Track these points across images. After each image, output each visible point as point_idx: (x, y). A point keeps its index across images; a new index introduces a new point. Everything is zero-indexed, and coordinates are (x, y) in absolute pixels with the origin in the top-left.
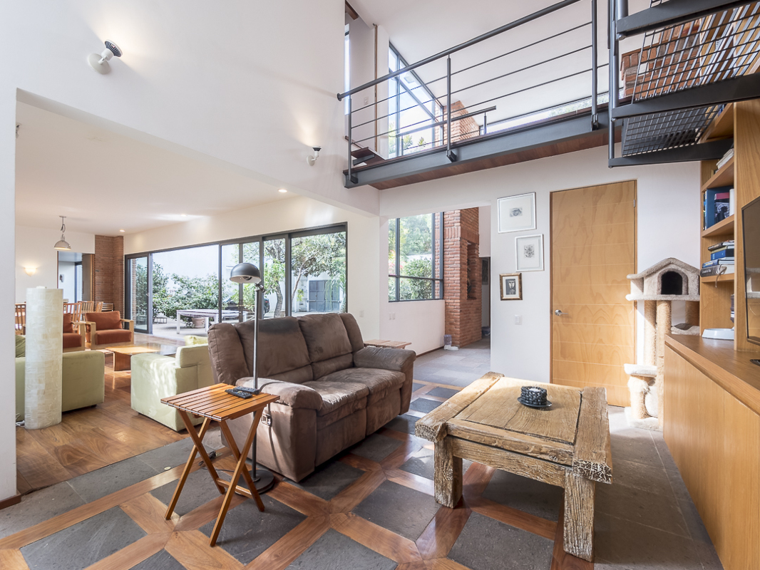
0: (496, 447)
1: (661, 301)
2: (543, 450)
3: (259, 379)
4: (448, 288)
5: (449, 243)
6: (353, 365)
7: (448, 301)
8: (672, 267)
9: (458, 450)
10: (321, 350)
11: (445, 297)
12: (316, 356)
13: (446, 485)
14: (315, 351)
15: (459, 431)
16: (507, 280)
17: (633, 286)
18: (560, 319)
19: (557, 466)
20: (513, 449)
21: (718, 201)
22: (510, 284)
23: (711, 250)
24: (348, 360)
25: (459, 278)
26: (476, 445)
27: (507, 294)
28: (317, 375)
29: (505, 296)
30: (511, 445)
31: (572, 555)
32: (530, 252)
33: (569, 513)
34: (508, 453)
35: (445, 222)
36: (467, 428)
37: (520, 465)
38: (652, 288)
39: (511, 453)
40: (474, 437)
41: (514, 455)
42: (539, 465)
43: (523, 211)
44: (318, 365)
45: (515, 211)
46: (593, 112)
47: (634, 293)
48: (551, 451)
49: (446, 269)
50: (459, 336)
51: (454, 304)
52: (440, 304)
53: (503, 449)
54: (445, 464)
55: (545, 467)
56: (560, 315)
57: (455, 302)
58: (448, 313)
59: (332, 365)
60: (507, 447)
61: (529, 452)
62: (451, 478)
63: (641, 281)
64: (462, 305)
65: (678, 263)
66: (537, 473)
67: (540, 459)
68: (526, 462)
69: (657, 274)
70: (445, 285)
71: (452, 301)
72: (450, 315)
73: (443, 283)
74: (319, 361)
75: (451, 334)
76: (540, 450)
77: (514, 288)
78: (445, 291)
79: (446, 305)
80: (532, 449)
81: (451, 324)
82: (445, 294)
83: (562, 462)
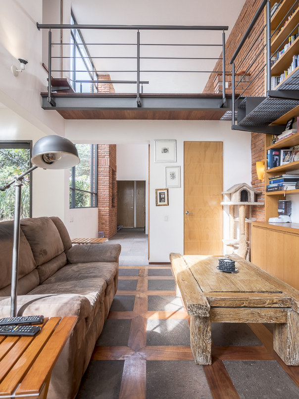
0: (245, 307)
1: (241, 205)
2: (275, 301)
3: (19, 297)
4: (100, 199)
5: (102, 169)
6: (68, 263)
7: (100, 208)
8: (245, 187)
9: (215, 317)
10: (45, 252)
11: (98, 206)
12: (42, 259)
13: (206, 348)
14: (40, 254)
15: (216, 302)
16: (160, 193)
17: (226, 197)
18: (188, 217)
19: (282, 310)
20: (256, 306)
21: (275, 155)
22: (162, 196)
23: (270, 179)
24: (63, 259)
25: (108, 193)
26: (229, 309)
27: (160, 202)
28: (43, 278)
29: (159, 203)
30: (254, 303)
31: (292, 366)
32: (173, 176)
33: (291, 339)
34: (252, 309)
35: (99, 154)
36: (223, 298)
37: (260, 316)
38: (236, 198)
39: (253, 309)
40: (228, 304)
41: (256, 310)
42: (271, 312)
43: (169, 150)
44: (43, 268)
45: (165, 150)
46: (224, 97)
47: (226, 202)
48: (279, 301)
49: (99, 186)
50: (108, 232)
51: (105, 210)
52: (95, 210)
53: (249, 307)
54: (205, 331)
55: (275, 313)
56: (189, 214)
57: (106, 209)
58: (100, 217)
59: (54, 266)
60: (252, 305)
61: (266, 305)
62: (210, 341)
63: (230, 195)
64: (110, 210)
65: (248, 186)
66: (271, 318)
67: (273, 307)
68: (263, 312)
69: (239, 191)
70: (98, 197)
71: (103, 208)
72: (102, 218)
73: (97, 196)
74: (43, 264)
75: (103, 231)
76: (273, 301)
77: (164, 198)
78: (99, 201)
79: (99, 211)
80: (268, 302)
81: (103, 224)
82: (99, 204)
83: (286, 306)
